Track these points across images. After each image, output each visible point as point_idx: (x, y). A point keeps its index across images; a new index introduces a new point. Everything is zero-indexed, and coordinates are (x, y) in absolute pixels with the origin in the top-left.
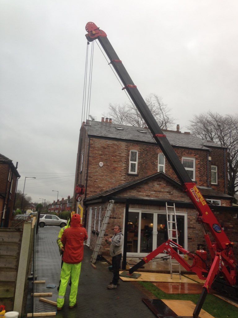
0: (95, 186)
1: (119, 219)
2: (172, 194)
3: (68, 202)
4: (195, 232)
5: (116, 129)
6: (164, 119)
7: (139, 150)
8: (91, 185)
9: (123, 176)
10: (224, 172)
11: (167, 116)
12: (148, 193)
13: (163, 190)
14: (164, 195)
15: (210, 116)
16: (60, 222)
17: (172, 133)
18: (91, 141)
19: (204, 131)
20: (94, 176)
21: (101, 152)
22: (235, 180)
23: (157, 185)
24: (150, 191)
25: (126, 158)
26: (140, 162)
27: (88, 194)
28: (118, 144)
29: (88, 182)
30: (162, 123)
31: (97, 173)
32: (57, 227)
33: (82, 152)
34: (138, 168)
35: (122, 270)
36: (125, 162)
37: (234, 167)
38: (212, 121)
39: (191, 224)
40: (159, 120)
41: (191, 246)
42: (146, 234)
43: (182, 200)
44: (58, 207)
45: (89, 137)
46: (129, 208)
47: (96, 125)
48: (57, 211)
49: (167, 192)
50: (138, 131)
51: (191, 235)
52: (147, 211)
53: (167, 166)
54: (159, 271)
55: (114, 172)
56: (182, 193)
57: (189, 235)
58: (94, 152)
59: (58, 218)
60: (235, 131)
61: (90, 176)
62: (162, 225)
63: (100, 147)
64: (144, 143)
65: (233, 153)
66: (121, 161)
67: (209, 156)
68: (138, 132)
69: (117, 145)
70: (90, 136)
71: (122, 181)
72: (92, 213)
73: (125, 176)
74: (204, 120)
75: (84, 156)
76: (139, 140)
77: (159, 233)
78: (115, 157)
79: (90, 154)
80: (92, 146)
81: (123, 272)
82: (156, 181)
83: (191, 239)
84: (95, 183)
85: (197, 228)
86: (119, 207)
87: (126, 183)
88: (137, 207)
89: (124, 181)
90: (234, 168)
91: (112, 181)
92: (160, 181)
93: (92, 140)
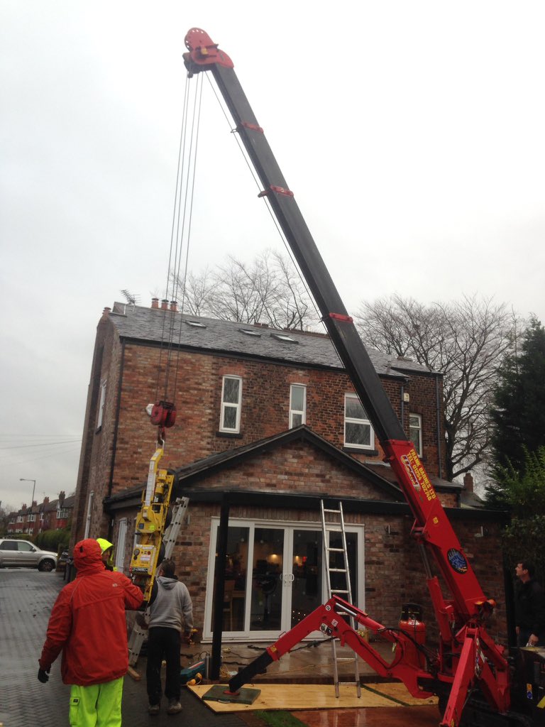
0: (134, 463)
1: (198, 547)
2: (328, 481)
3: (59, 507)
4: (382, 573)
5: (189, 325)
6: (297, 308)
7: (245, 376)
8: (125, 462)
9: (205, 437)
10: (436, 430)
11: (304, 301)
12: (271, 480)
13: (307, 471)
14: (309, 484)
15: (396, 306)
16: (38, 558)
17: (319, 339)
18: (126, 351)
19: (386, 337)
20: (133, 437)
21: (153, 379)
22: (452, 449)
23: (293, 457)
24: (275, 472)
25: (214, 395)
26: (247, 403)
27: (118, 484)
28: (194, 361)
29: (116, 455)
30: (292, 316)
31: (141, 432)
32: (30, 570)
33: (104, 380)
34: (242, 419)
35: (208, 680)
36: (211, 403)
37: (451, 419)
38: (401, 317)
39: (373, 554)
40: (286, 310)
41: (374, 608)
42: (263, 583)
43: (352, 495)
44: (34, 520)
45: (121, 342)
46: (230, 518)
47: (139, 314)
48: (31, 530)
49: (317, 476)
50: (239, 331)
51: (373, 579)
52: (269, 523)
53: (310, 414)
54: (303, 679)
55: (183, 429)
56: (351, 478)
57: (369, 581)
58: (135, 379)
59: (35, 547)
60: (452, 340)
61: (123, 439)
62: (300, 558)
63: (151, 366)
64: (255, 360)
65: (448, 388)
66: (202, 402)
67: (404, 392)
68: (241, 334)
69: (191, 363)
70: (124, 340)
71: (204, 449)
72: (127, 534)
73: (210, 437)
74: (385, 313)
75: (107, 388)
76: (244, 351)
77: (298, 579)
78: (187, 391)
79: (125, 385)
80: (129, 363)
81: (212, 686)
82: (291, 448)
83: (373, 590)
84: (135, 456)
85: (386, 563)
86: (198, 514)
87: (213, 454)
88: (245, 513)
89: (208, 450)
90: (450, 422)
91: (179, 450)
92: (301, 449)
93: (131, 349)
